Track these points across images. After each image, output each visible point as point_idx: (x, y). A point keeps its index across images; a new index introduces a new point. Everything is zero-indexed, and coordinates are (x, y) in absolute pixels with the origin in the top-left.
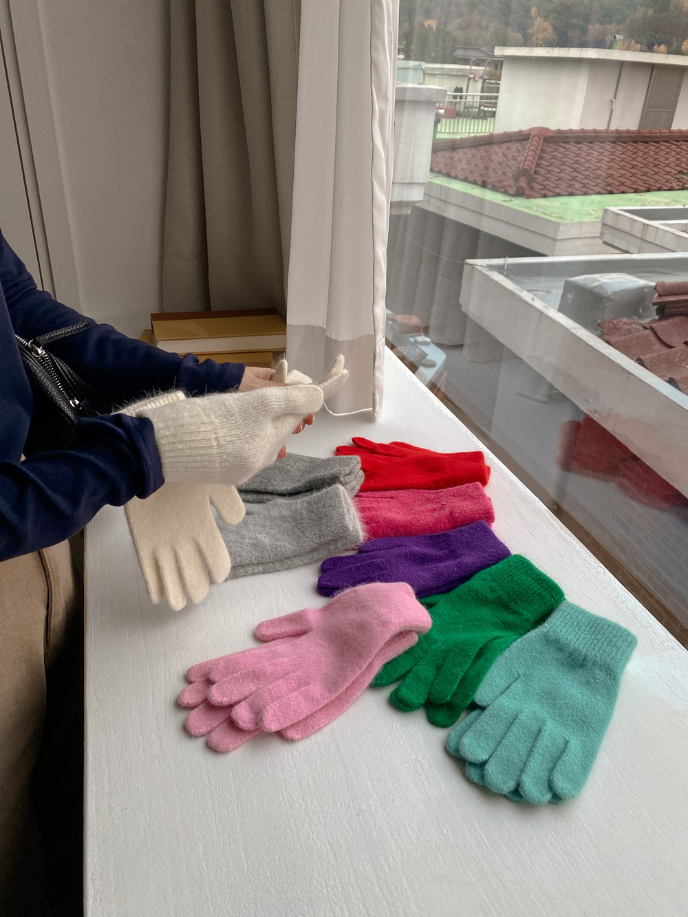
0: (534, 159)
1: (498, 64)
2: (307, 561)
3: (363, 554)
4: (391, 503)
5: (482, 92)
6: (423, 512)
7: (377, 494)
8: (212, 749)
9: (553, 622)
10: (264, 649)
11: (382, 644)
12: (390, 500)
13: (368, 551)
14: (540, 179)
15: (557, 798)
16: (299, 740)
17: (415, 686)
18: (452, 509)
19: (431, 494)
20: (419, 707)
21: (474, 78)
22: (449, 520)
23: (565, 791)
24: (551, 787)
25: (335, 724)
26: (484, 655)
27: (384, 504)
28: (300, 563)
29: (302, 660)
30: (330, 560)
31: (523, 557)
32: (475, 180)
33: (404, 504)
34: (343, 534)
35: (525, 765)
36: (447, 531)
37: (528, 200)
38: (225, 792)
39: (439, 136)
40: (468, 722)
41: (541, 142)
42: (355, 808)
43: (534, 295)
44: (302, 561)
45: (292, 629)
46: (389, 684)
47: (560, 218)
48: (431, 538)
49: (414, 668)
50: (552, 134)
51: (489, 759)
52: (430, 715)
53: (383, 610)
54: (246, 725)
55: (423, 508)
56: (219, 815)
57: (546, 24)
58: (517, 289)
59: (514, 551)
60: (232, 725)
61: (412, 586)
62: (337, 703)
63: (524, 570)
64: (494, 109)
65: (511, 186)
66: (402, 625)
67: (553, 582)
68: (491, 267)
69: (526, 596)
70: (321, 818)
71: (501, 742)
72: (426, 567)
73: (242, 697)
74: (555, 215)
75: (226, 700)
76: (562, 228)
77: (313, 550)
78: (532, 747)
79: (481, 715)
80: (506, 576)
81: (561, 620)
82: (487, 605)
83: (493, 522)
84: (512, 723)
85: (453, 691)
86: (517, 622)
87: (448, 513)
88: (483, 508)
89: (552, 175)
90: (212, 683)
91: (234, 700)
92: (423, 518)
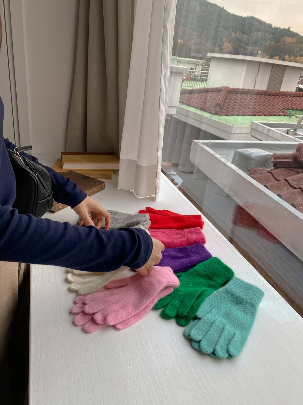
0: (223, 100)
1: (209, 60)
5: (202, 70)
6: (176, 238)
7: (156, 230)
8: (85, 331)
9: (230, 285)
10: (108, 291)
11: (159, 291)
12: (162, 233)
14: (225, 108)
15: (230, 356)
16: (122, 329)
17: (172, 309)
18: (188, 238)
19: (179, 231)
20: (173, 318)
21: (199, 65)
22: (187, 242)
23: (234, 353)
24: (228, 351)
26: (200, 297)
27: (159, 234)
29: (124, 296)
31: (217, 258)
32: (197, 107)
33: (167, 235)
35: (217, 342)
36: (186, 247)
37: (220, 116)
39: (183, 88)
40: (193, 324)
41: (226, 93)
42: (146, 358)
43: (221, 156)
45: (120, 284)
46: (161, 308)
47: (233, 125)
48: (179, 249)
49: (171, 302)
50: (231, 90)
51: (202, 339)
52: (178, 321)
53: (159, 277)
54: (100, 322)
56: (87, 358)
57: (229, 45)
58: (214, 153)
59: (213, 256)
60: (93, 321)
61: (171, 268)
62: (139, 315)
63: (218, 263)
64: (207, 78)
65: (213, 110)
66: (168, 284)
67: (230, 269)
68: (204, 144)
69: (219, 274)
70: (131, 361)
71: (207, 332)
72: (176, 260)
73: (98, 310)
74: (231, 123)
75: (91, 312)
76: (234, 129)
78: (220, 335)
79: (199, 321)
80: (210, 265)
81: (233, 284)
82: (202, 277)
83: (205, 244)
84: (212, 325)
85: (187, 311)
86: (215, 284)
87: (186, 239)
88: (201, 238)
89: (230, 106)
90: (86, 304)
91: (95, 311)
92: (176, 241)
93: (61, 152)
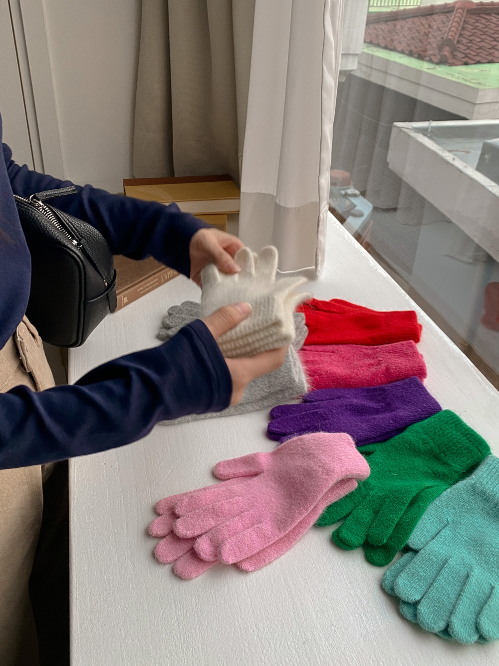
0: (457, 30)
2: (258, 408)
3: (308, 404)
4: (333, 357)
6: (361, 367)
7: (319, 348)
8: (178, 575)
9: (480, 475)
10: (221, 487)
11: (326, 490)
12: (331, 354)
13: (312, 401)
14: (462, 48)
15: (482, 639)
16: (253, 571)
17: (355, 528)
18: (388, 365)
19: (369, 350)
20: (357, 547)
22: (385, 375)
23: (491, 634)
24: (477, 629)
25: (283, 558)
26: (417, 503)
27: (326, 358)
28: (252, 409)
29: (255, 499)
30: (278, 407)
31: (453, 413)
32: (402, 50)
33: (343, 358)
34: (289, 386)
35: (454, 607)
36: (384, 385)
37: (451, 67)
38: (189, 616)
39: (371, 10)
40: (402, 564)
41: (464, 14)
42: (302, 637)
43: (455, 155)
44: (253, 407)
45: (245, 470)
46: (330, 524)
47: (479, 84)
48: (368, 390)
49: (354, 511)
50: (475, 7)
51: (421, 599)
52: (368, 554)
53: (327, 460)
54: (207, 557)
55: (361, 363)
56: (183, 636)
58: (440, 150)
59: (444, 407)
60: (194, 554)
61: (353, 437)
62: (285, 541)
63: (454, 424)
65: (435, 55)
66: (344, 474)
67: (481, 437)
68: (418, 130)
69: (456, 448)
70: (272, 644)
71: (432, 584)
72: (364, 417)
73: (203, 531)
74: (475, 81)
75: (190, 534)
76: (480, 93)
77: (264, 398)
78: (461, 591)
79: (413, 558)
80: (437, 430)
81: (488, 473)
82: (420, 456)
83: (425, 378)
84: (443, 566)
85: (389, 535)
86: (447, 472)
87: (384, 368)
88: (417, 365)
89: (474, 44)
90: (177, 517)
91: (196, 533)
92: (362, 371)
93: (124, 180)
